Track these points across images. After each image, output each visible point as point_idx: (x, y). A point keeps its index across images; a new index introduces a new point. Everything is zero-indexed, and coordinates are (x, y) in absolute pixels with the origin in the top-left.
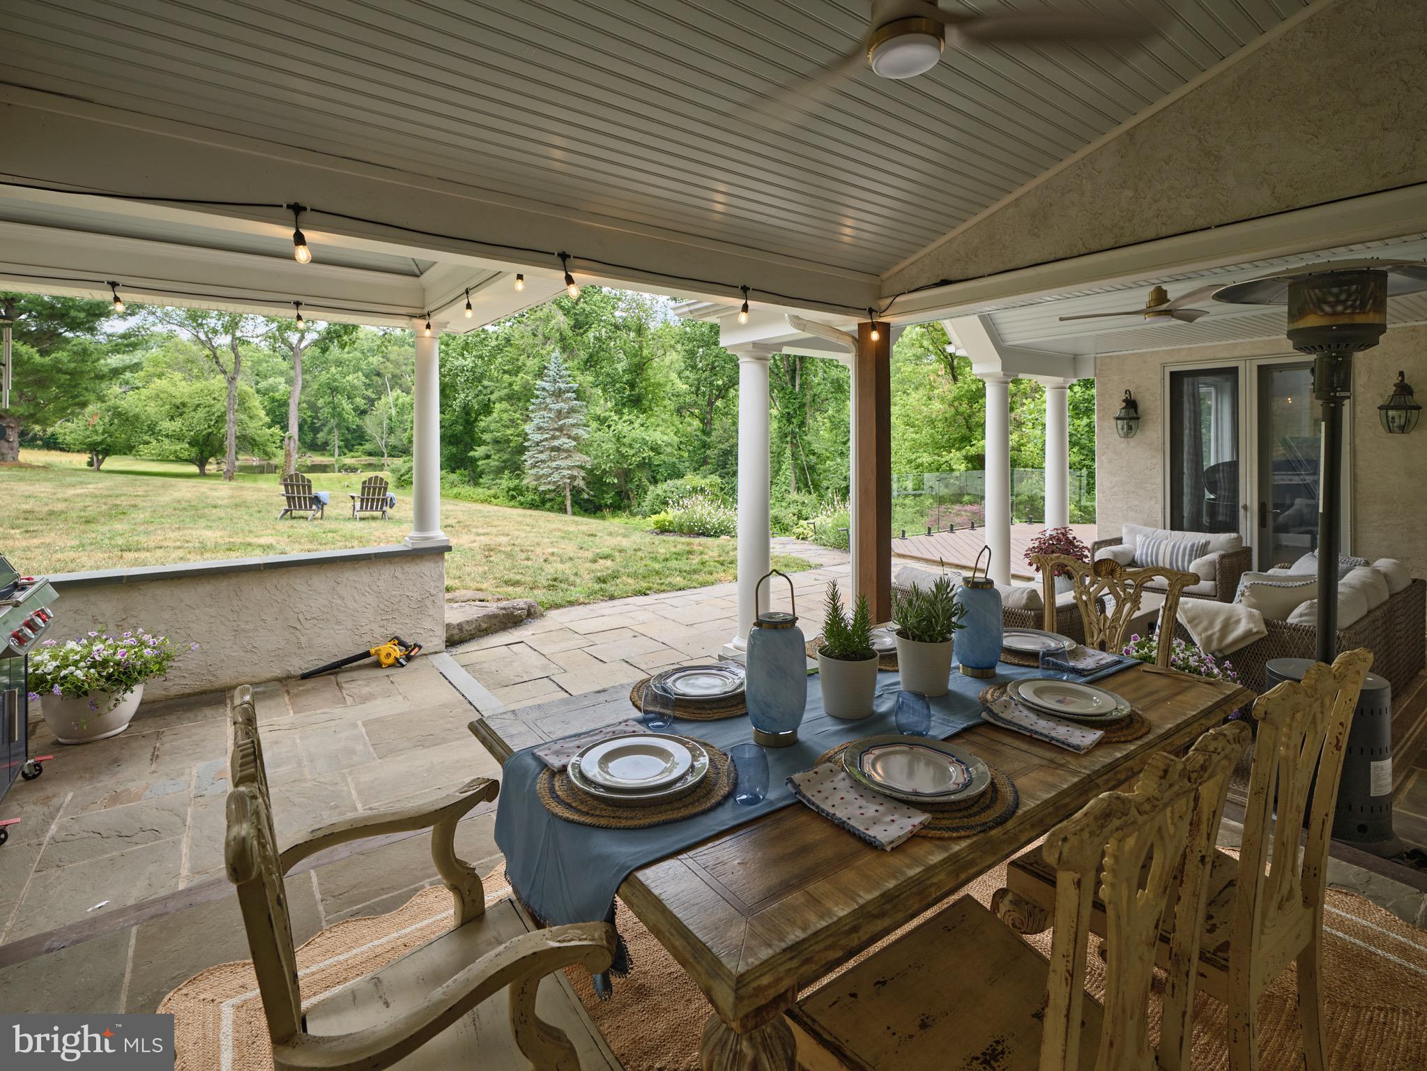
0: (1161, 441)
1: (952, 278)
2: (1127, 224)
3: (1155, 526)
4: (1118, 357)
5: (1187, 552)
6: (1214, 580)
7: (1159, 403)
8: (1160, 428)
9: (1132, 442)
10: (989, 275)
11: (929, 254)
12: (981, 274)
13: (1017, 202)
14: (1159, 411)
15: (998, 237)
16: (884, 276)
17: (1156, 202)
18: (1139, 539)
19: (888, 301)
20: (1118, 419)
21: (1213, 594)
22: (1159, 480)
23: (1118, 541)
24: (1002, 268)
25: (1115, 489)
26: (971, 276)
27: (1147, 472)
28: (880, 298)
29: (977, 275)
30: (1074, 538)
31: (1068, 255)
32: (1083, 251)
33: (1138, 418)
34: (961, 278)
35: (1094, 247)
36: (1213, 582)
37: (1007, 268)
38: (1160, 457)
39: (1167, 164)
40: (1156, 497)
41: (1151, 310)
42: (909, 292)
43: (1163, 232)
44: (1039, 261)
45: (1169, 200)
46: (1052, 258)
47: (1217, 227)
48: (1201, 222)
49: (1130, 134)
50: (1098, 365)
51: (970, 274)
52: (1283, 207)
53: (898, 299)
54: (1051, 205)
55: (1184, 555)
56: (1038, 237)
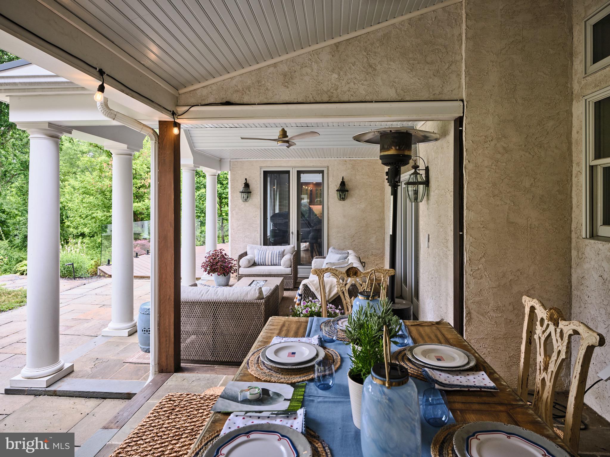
0: (259, 203)
1: (233, 101)
2: (334, 91)
3: (257, 244)
4: (241, 161)
5: (278, 256)
6: (291, 267)
7: (259, 185)
8: (259, 197)
9: (247, 204)
10: (258, 104)
11: (216, 83)
12: (253, 102)
13: (275, 65)
14: (259, 189)
15: (263, 83)
16: (182, 91)
17: (349, 83)
18: (256, 252)
19: (186, 108)
20: (242, 192)
21: (291, 273)
22: (259, 222)
23: (246, 254)
24: (266, 101)
25: (239, 228)
26: (245, 102)
27: (253, 218)
28: (177, 105)
29: (249, 103)
30: (225, 254)
31: (304, 101)
32: (312, 101)
33: (250, 192)
34: (239, 102)
35: (318, 100)
36: (290, 268)
37: (269, 102)
38: (259, 211)
39: (353, 66)
40: (257, 231)
41: (281, 139)
42: (202, 105)
43: (352, 99)
44: (288, 102)
45: (354, 84)
46: (296, 101)
47: (375, 102)
48: (368, 98)
49: (337, 45)
50: (231, 165)
51: (245, 100)
52: (399, 99)
53: (193, 109)
54: (295, 72)
55: (276, 257)
56: (288, 88)
